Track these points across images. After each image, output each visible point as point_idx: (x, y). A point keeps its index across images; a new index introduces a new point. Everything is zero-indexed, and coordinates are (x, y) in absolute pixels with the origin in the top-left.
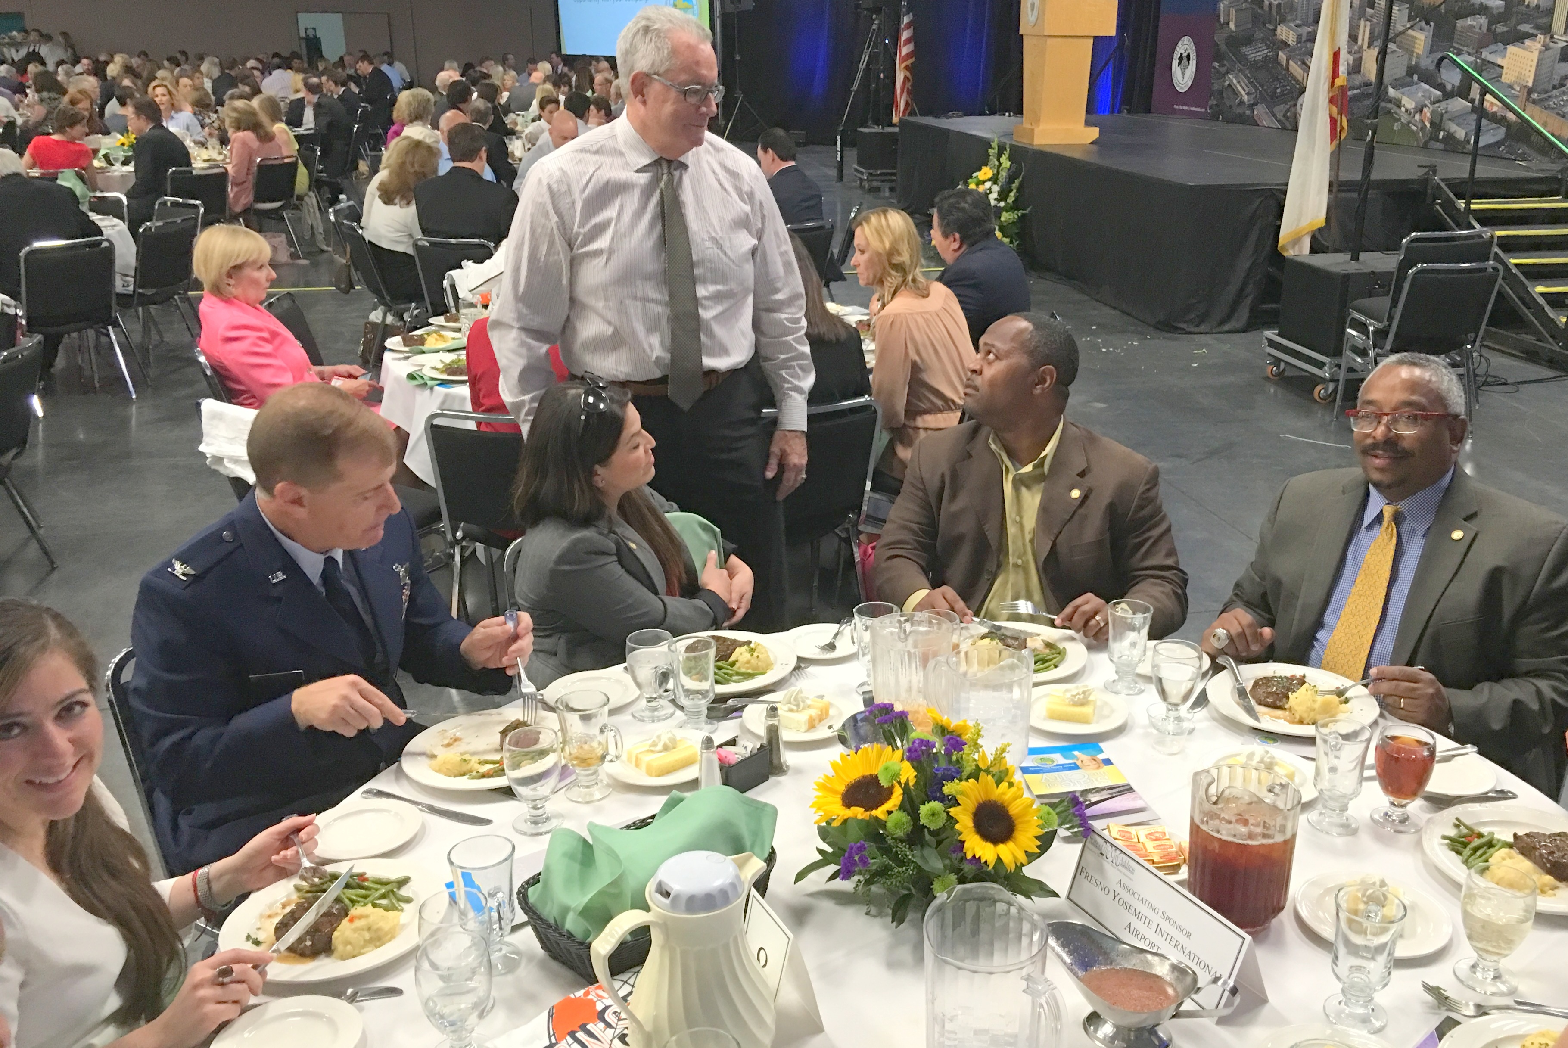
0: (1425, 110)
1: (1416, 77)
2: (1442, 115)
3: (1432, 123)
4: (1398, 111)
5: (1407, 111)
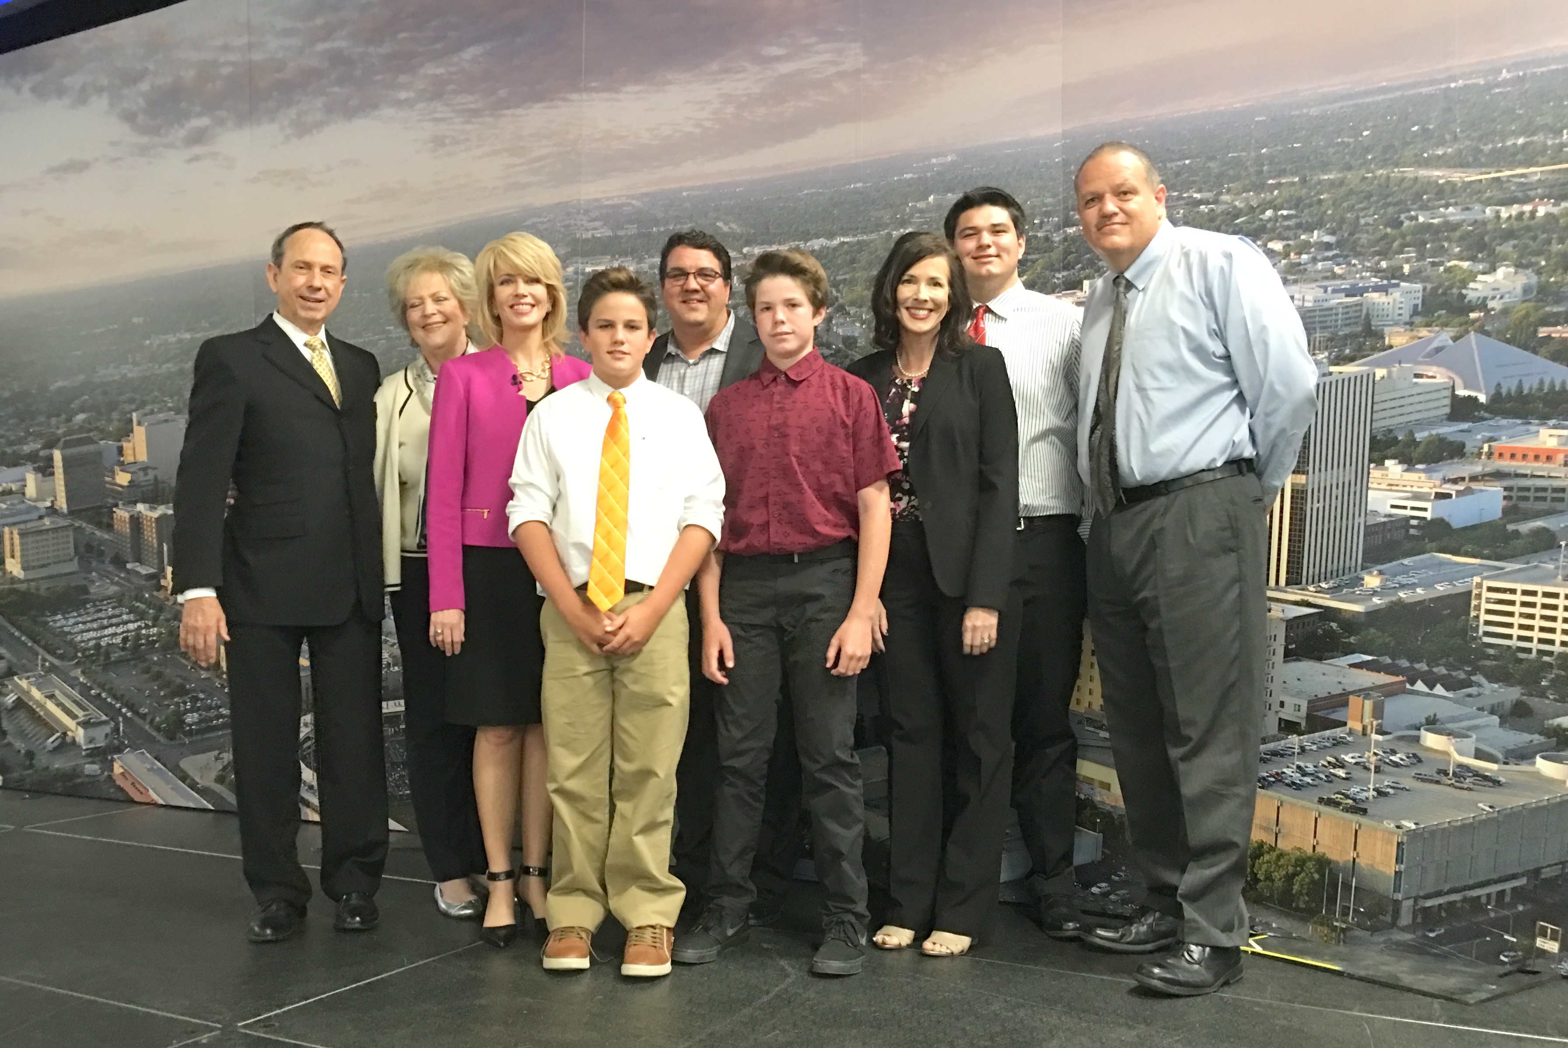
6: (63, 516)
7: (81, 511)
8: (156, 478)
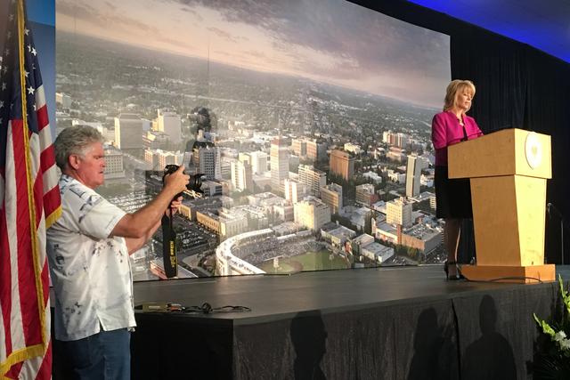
0: (348, 243)
3: (353, 252)
4: (330, 246)
5: (336, 245)
6: (119, 150)
7: (128, 149)
8: (167, 140)
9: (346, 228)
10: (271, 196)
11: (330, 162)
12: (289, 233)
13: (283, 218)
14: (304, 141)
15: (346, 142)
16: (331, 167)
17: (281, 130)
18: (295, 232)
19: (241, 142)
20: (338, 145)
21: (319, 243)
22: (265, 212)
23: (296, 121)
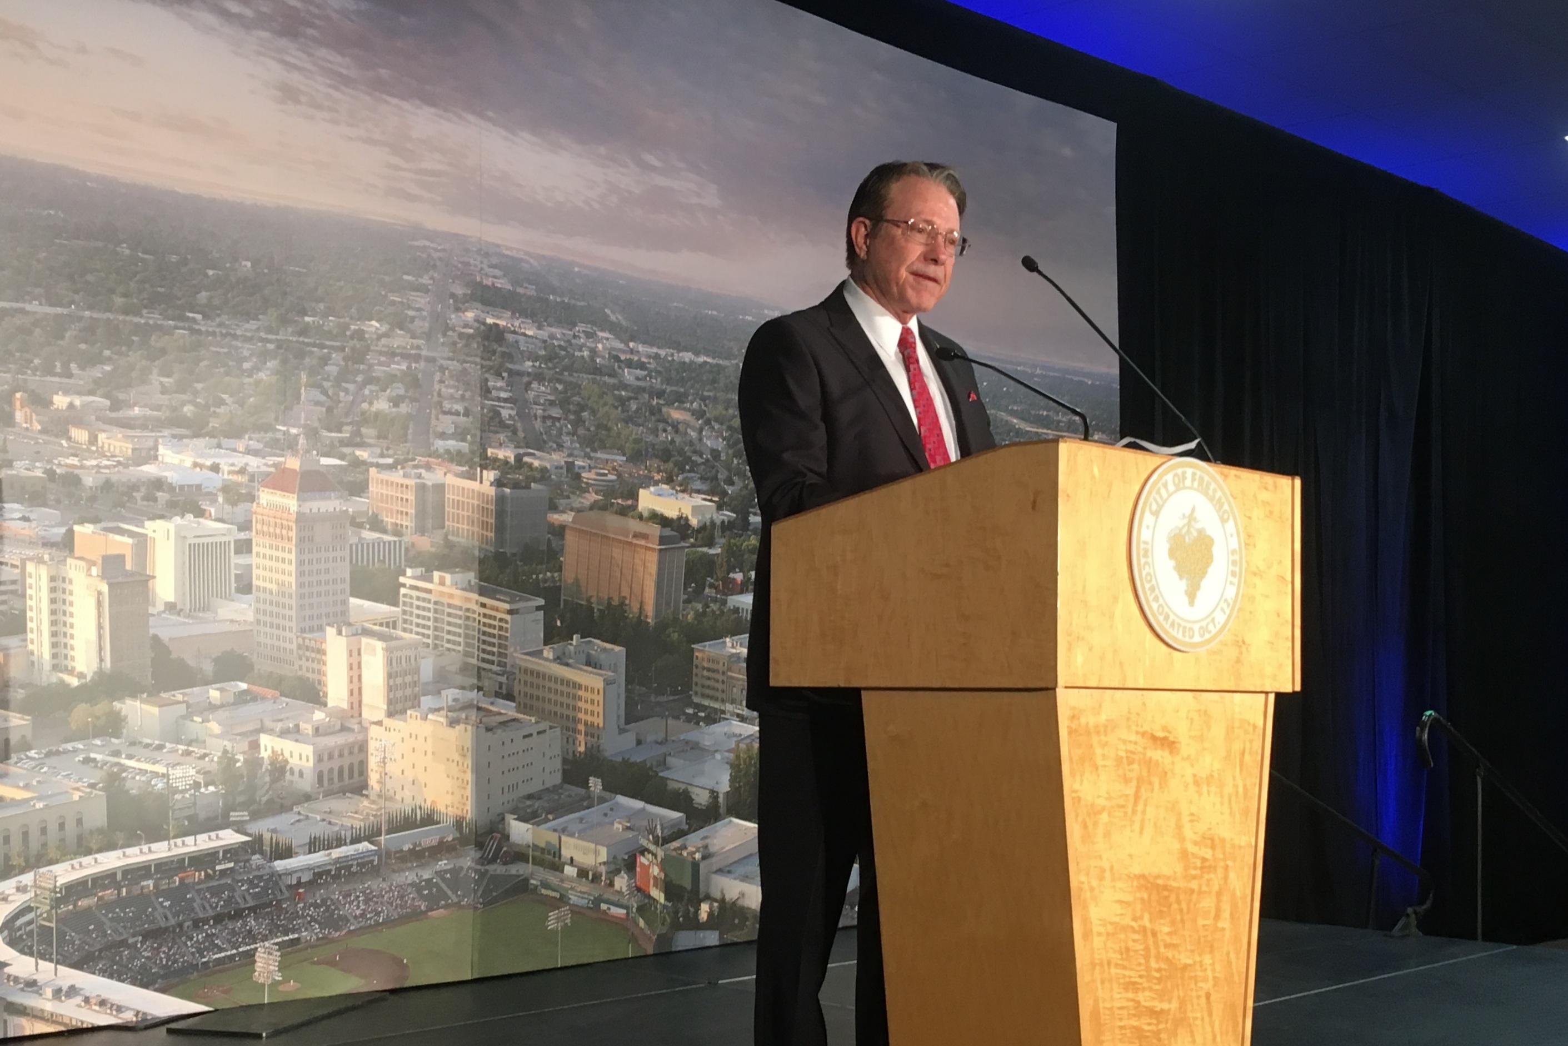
0: (643, 860)
1: (595, 784)
2: (695, 866)
3: (671, 890)
4: (552, 878)
5: (583, 873)
9: (638, 804)
10: (242, 699)
11: (567, 560)
12: (340, 842)
13: (307, 784)
14: (430, 478)
15: (647, 482)
16: (568, 576)
17: (312, 434)
18: (371, 835)
19: (89, 481)
20: (609, 492)
21: (498, 869)
22: (213, 763)
23: (396, 402)
